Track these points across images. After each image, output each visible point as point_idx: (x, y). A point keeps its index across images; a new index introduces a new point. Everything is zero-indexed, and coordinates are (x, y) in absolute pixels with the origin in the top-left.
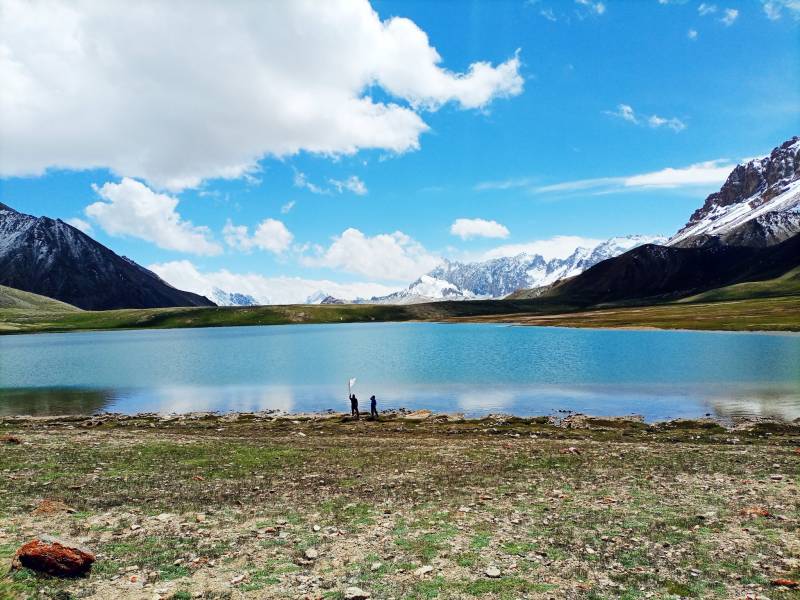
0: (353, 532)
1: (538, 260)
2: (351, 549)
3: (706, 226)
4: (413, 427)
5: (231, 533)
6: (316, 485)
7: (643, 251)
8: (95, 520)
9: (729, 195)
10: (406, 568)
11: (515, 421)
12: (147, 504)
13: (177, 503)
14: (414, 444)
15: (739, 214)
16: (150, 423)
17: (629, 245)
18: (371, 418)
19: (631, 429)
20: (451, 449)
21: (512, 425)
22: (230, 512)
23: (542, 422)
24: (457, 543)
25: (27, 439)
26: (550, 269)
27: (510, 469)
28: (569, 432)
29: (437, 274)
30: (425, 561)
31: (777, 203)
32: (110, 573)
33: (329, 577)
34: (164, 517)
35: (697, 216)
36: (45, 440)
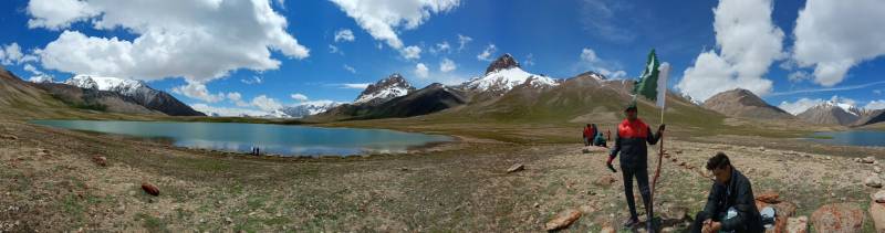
0: (234, 196)
1: (313, 106)
2: (232, 203)
3: (361, 100)
4: (269, 159)
5: (198, 191)
6: (230, 176)
7: (345, 105)
8: (163, 179)
9: (367, 92)
10: (247, 212)
11: (301, 157)
12: (179, 176)
13: (186, 178)
14: (266, 165)
15: (370, 97)
16: (186, 150)
17: (341, 103)
18: (256, 154)
19: (337, 159)
20: (277, 167)
21: (301, 158)
22: (201, 183)
23: (310, 157)
24: (268, 205)
25: (153, 150)
26: (317, 109)
27: (295, 175)
28: (319, 160)
29: (280, 110)
30: (254, 210)
31: (378, 96)
32: (165, 196)
33: (224, 212)
34: (181, 182)
35: (359, 97)
36: (157, 151)
